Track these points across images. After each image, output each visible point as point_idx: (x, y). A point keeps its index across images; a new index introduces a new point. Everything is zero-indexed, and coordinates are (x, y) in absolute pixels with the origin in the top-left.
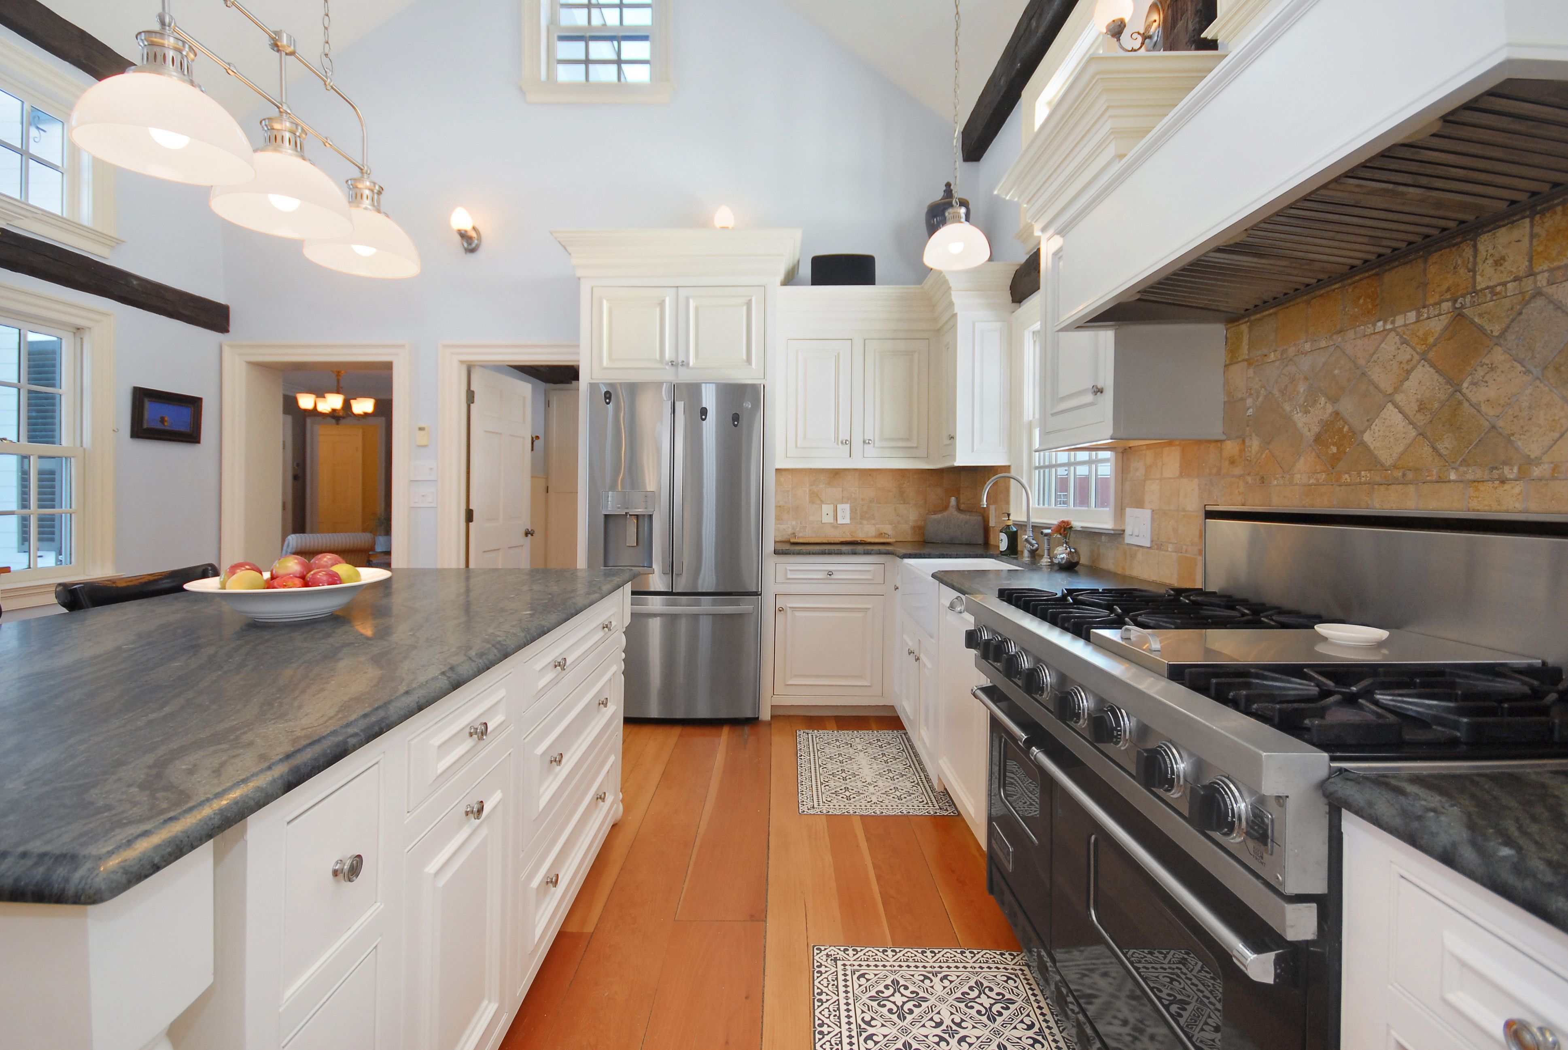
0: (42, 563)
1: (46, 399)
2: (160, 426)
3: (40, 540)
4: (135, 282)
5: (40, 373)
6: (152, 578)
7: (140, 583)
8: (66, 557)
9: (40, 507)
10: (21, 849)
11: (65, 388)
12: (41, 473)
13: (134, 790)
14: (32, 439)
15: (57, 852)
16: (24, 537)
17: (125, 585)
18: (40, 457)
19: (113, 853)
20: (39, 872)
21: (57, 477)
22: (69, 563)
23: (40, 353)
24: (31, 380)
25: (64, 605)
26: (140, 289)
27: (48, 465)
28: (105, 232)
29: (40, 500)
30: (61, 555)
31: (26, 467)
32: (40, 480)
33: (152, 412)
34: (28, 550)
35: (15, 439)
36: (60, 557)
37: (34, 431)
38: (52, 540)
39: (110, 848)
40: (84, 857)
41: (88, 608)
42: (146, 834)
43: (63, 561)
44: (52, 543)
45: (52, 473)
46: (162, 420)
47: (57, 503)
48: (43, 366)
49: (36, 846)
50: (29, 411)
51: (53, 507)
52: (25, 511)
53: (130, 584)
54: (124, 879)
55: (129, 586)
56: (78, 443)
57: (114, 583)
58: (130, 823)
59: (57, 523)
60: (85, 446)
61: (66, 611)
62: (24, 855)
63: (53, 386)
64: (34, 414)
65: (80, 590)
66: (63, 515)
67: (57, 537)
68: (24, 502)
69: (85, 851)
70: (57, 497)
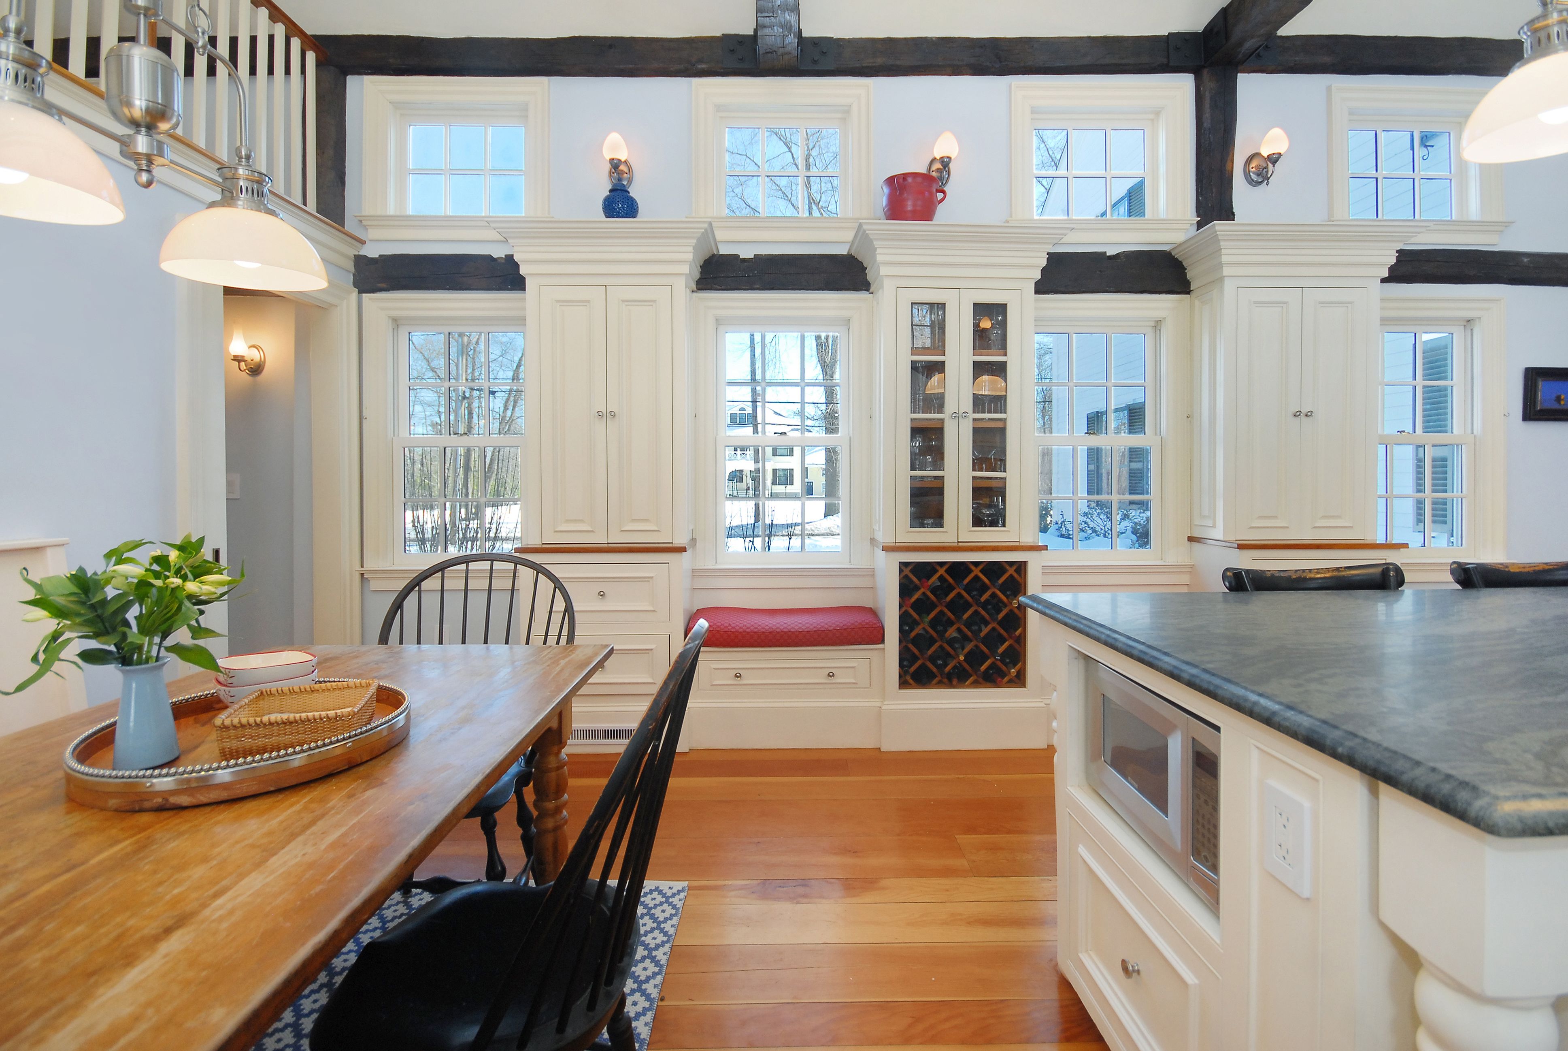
0: (1434, 544)
1: (1440, 391)
2: (1555, 406)
3: (1434, 522)
4: (1525, 260)
5: (1432, 368)
6: (1547, 567)
7: (1534, 571)
8: (1457, 539)
9: (1434, 491)
10: (1432, 764)
11: (1456, 382)
12: (1434, 460)
13: (1529, 756)
14: (1427, 430)
15: (1461, 778)
16: (1420, 518)
17: (1517, 570)
18: (1434, 446)
19: (1510, 799)
20: (1446, 788)
21: (1449, 463)
22: (1460, 545)
23: (1433, 350)
24: (1427, 376)
25: (1458, 582)
26: (1532, 265)
27: (1441, 452)
28: (1494, 219)
29: (1433, 485)
30: (1453, 537)
31: (1421, 455)
32: (1434, 467)
33: (1545, 391)
34: (1423, 531)
35: (1411, 431)
36: (1452, 538)
37: (1428, 422)
38: (1445, 523)
39: (1507, 794)
40: (1484, 792)
41: (1480, 588)
42: (1540, 796)
43: (1455, 543)
44: (1444, 525)
45: (1445, 459)
46: (1558, 399)
47: (1449, 488)
48: (1436, 361)
49: (1444, 767)
50: (1424, 404)
51: (1446, 491)
52: (1420, 495)
53: (1523, 570)
54: (1519, 826)
55: (1521, 572)
56: (1469, 431)
57: (1507, 567)
58: (1526, 781)
59: (1449, 506)
60: (1475, 432)
61: (1459, 587)
62: (1434, 770)
63: (1445, 378)
64: (1428, 407)
65: (1473, 570)
66: (1455, 499)
67: (1449, 519)
68: (1419, 487)
69: (1484, 787)
70: (1449, 482)
